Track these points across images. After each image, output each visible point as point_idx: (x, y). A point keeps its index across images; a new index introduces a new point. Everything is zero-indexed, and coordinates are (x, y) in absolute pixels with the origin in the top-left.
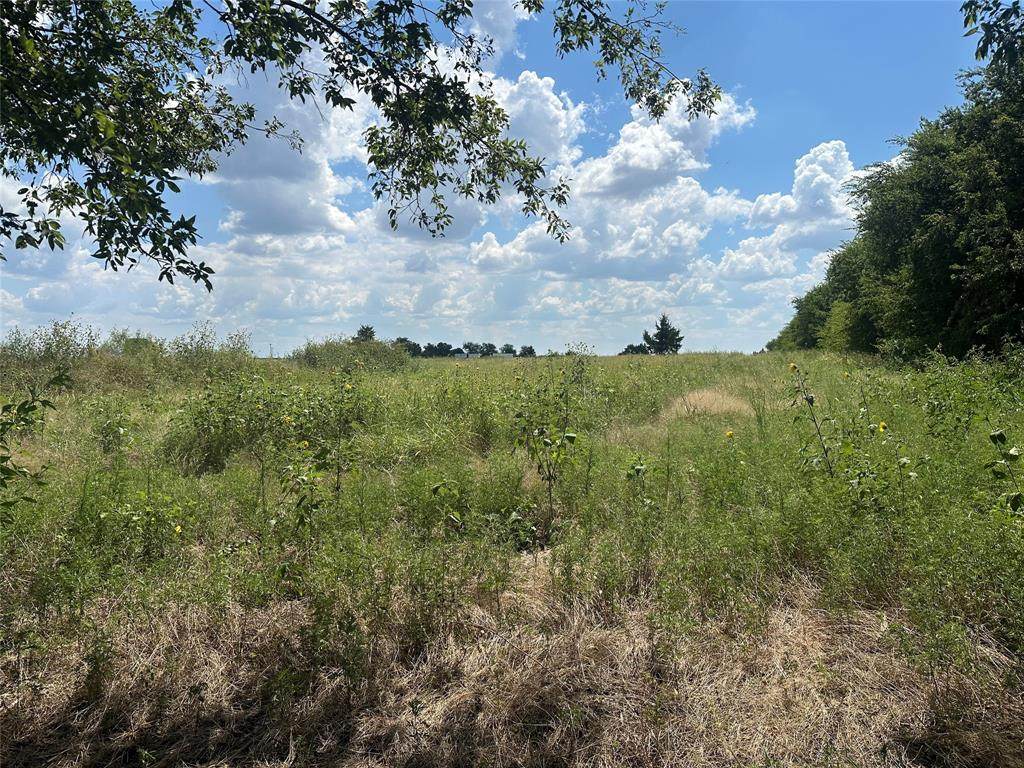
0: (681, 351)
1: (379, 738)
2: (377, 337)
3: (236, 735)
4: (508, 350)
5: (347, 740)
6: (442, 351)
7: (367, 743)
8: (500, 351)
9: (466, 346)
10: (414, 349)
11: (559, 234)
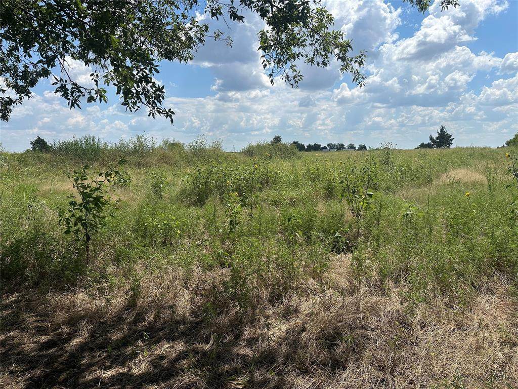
0: (451, 147)
1: (253, 339)
2: (283, 141)
3: (190, 330)
4: (352, 147)
5: (238, 338)
6: (316, 148)
7: (248, 340)
8: (347, 148)
9: (328, 145)
10: (301, 147)
11: (360, 83)
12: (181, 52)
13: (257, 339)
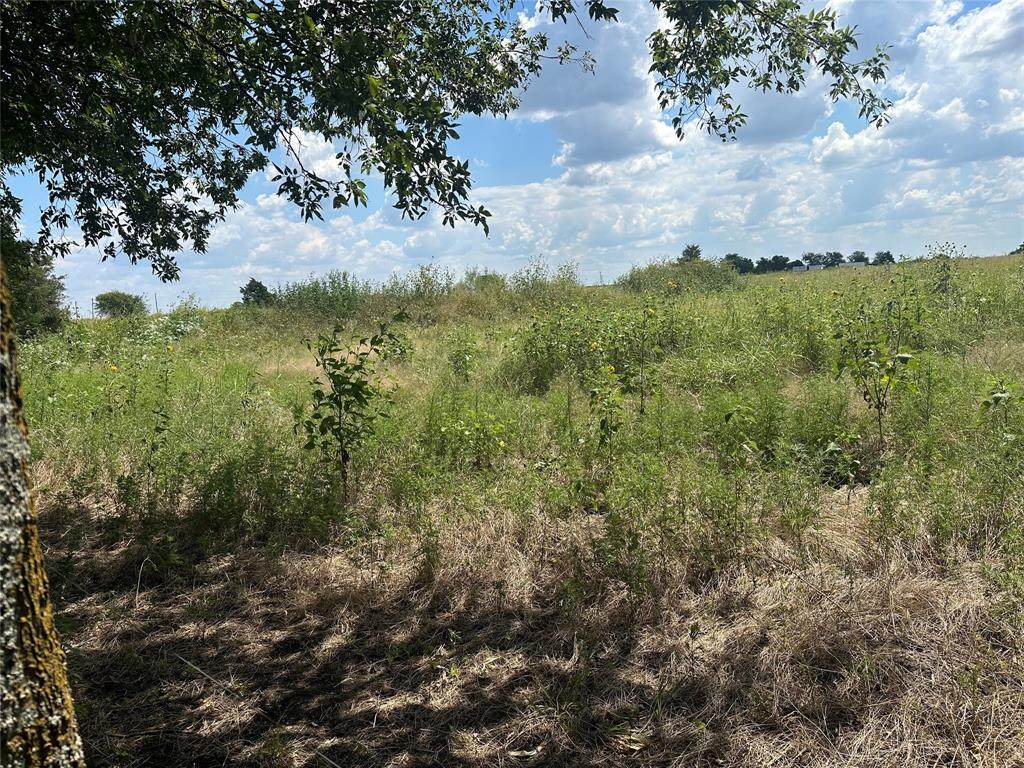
1: (658, 655)
2: (703, 256)
3: (533, 630)
4: (859, 258)
5: (628, 652)
6: (778, 264)
7: (647, 657)
8: (847, 261)
9: (806, 258)
10: (744, 266)
11: (876, 117)
12: (496, 95)
13: (667, 657)
